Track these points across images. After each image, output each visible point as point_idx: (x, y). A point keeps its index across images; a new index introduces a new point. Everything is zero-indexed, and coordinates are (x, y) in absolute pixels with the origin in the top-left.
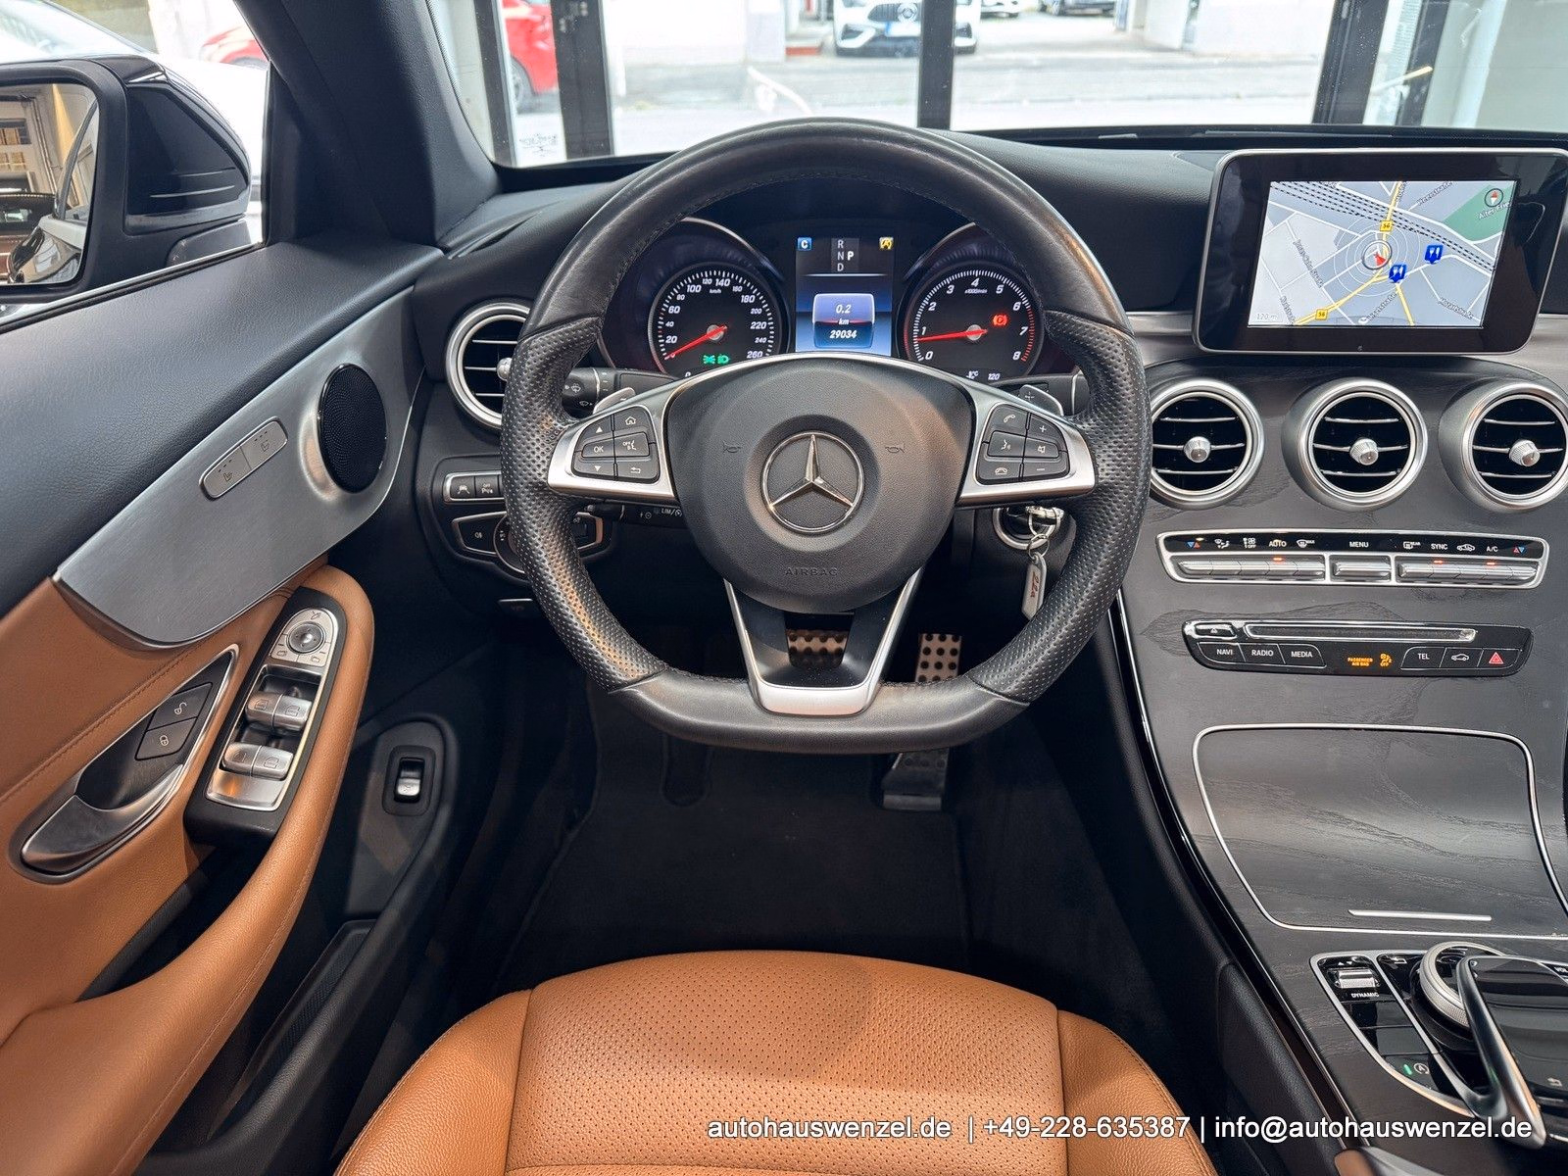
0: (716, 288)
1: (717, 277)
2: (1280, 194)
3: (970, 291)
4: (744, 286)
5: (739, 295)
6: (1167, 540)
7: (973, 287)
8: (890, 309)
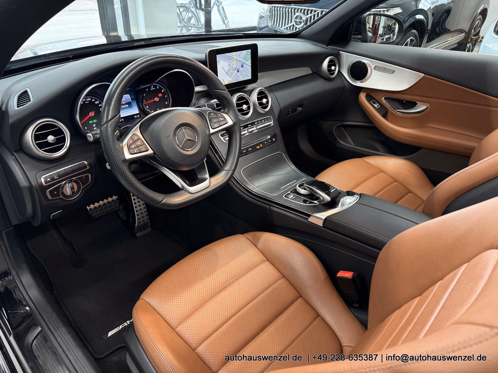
0: (87, 101)
1: (86, 98)
2: (219, 57)
3: (152, 89)
4: (95, 99)
5: (94, 102)
6: (221, 135)
7: (152, 88)
8: (134, 97)
